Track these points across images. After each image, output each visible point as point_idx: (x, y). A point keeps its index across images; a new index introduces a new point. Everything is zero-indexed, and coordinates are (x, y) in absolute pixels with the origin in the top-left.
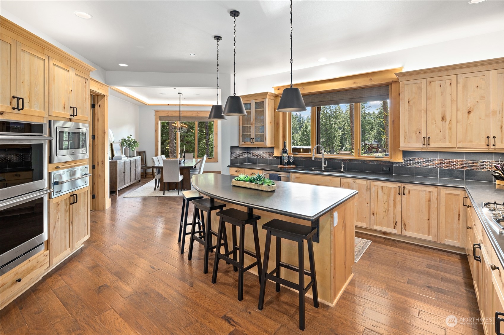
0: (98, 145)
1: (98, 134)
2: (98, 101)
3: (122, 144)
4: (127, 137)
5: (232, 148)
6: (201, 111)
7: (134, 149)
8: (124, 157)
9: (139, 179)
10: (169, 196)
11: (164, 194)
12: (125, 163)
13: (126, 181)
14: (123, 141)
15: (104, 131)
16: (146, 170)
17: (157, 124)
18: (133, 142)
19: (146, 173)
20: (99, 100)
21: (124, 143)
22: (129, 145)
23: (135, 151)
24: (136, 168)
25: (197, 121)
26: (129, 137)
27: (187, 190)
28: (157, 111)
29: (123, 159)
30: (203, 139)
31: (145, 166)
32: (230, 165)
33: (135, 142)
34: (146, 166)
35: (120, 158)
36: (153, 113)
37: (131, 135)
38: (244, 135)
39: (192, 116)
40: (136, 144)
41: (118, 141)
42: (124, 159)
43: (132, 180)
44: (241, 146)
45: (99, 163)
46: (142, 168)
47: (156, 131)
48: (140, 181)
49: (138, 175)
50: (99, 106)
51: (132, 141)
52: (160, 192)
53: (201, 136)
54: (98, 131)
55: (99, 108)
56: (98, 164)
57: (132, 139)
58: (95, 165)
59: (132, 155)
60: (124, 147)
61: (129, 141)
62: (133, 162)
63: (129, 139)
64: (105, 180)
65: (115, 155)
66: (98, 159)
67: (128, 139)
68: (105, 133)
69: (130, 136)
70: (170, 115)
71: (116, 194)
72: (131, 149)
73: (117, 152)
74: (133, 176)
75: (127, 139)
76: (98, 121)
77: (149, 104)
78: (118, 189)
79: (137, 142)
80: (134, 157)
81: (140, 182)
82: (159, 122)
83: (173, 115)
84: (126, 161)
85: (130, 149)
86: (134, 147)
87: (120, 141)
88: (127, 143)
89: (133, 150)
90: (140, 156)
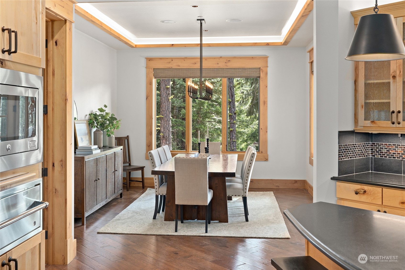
0: (53, 127)
1: (53, 103)
2: (53, 32)
3: (90, 124)
4: (99, 109)
5: (342, 134)
6: (235, 58)
7: (112, 133)
8: (96, 149)
9: (121, 192)
10: (187, 234)
11: (176, 231)
12: (97, 161)
13: (99, 198)
14: (92, 116)
15: (66, 96)
16: (130, 173)
17: (151, 84)
18: (109, 120)
19: (131, 180)
20: (55, 30)
21: (94, 122)
22: (103, 125)
23: (113, 136)
24: (115, 170)
25: (225, 77)
26: (101, 110)
27: (220, 222)
28: (149, 59)
29: (94, 152)
30: (212, 113)
31: (128, 164)
32: (336, 175)
33: (113, 119)
34: (130, 165)
35: (89, 151)
36: (143, 62)
37: (105, 106)
38: (370, 103)
39: (216, 66)
40: (115, 122)
41: (83, 118)
42: (97, 152)
43: (109, 195)
44: (360, 129)
45: (55, 165)
46: (124, 170)
47: (148, 97)
48: (121, 195)
49: (118, 184)
50: (55, 43)
51: (108, 118)
52: (165, 224)
53: (210, 107)
54: (53, 97)
55: (55, 47)
56: (53, 165)
57: (107, 114)
58: (47, 169)
59: (107, 144)
60: (94, 130)
61: (103, 117)
62: (111, 159)
63: (102, 113)
64: (66, 200)
65: (81, 144)
66: (53, 156)
67: (100, 113)
68: (66, 100)
69: (104, 108)
70: (174, 65)
71: (83, 224)
72: (106, 133)
73: (82, 139)
74: (110, 187)
75: (98, 113)
76: (53, 74)
77: (136, 45)
78: (86, 214)
79: (116, 119)
80: (111, 148)
81: (121, 197)
82: (154, 81)
83: (179, 66)
84: (100, 158)
85: (104, 132)
86: (112, 130)
87: (87, 118)
88: (99, 120)
89: (109, 136)
90: (122, 147)
